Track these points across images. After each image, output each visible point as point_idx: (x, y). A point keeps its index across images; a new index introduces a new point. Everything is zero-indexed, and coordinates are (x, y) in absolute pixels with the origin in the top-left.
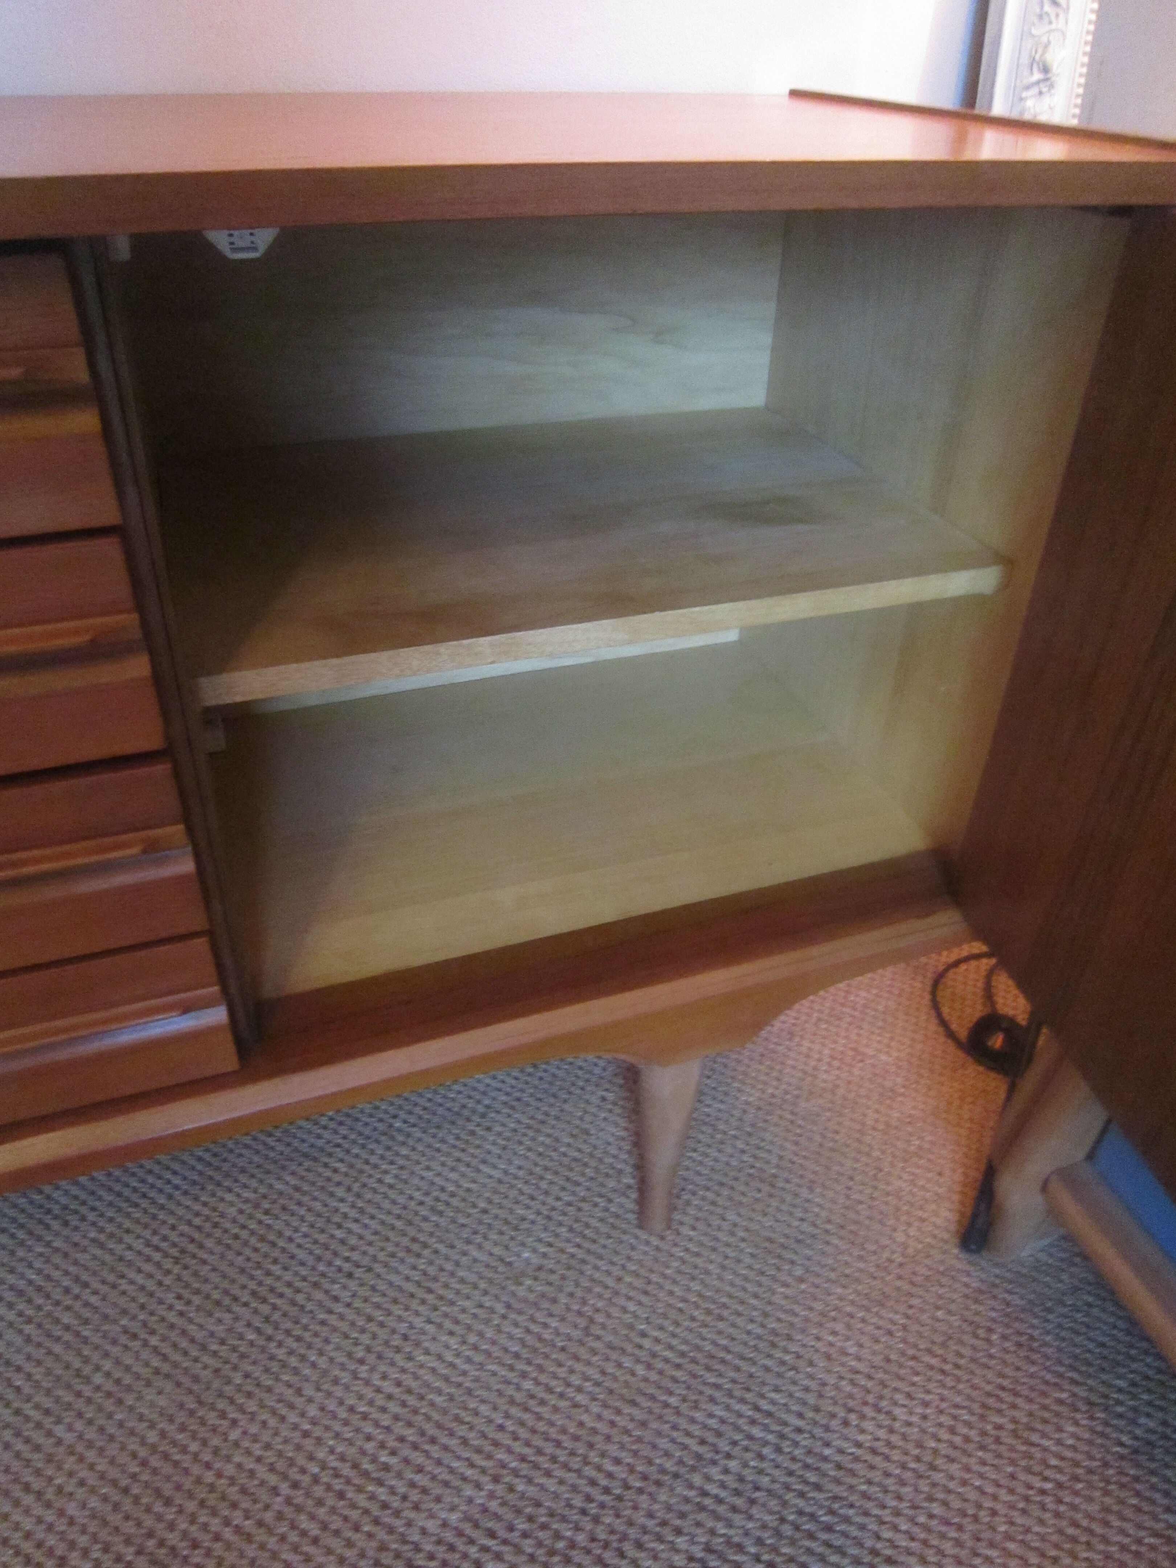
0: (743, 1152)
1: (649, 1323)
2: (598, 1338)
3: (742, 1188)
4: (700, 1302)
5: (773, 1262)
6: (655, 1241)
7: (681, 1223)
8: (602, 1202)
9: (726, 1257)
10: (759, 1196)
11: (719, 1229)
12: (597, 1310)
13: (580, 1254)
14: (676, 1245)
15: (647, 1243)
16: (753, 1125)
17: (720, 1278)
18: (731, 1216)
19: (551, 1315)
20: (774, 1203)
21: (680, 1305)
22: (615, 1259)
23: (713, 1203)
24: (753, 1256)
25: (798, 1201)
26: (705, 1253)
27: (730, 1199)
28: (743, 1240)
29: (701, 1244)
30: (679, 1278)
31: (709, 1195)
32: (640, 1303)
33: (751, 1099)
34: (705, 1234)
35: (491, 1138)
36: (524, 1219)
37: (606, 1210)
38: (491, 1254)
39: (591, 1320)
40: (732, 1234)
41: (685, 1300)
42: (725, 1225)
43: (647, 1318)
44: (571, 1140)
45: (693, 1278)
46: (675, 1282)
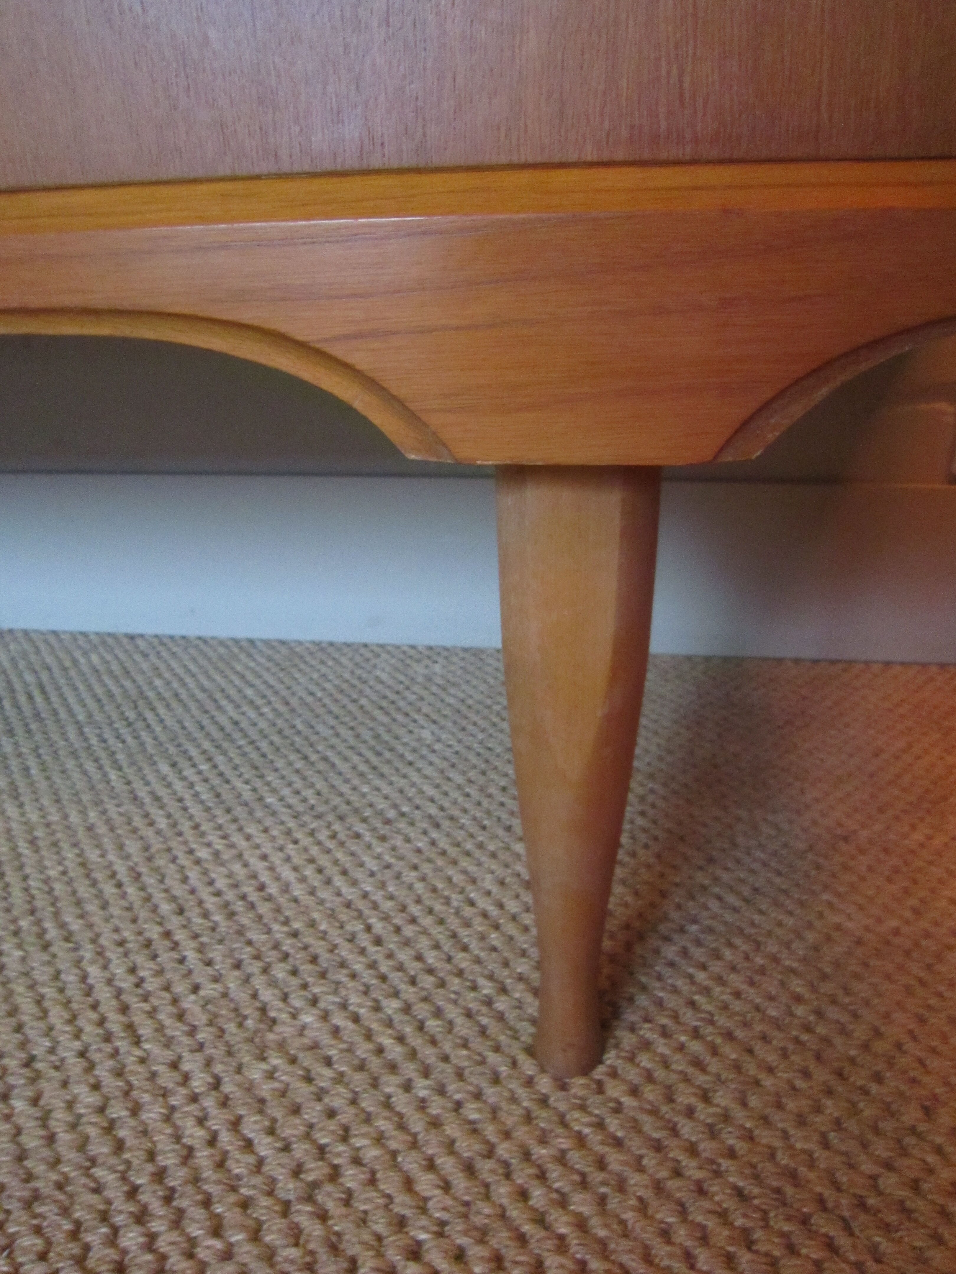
0: (798, 999)
1: (440, 1235)
2: (323, 1216)
3: (772, 1058)
4: (573, 1242)
5: (786, 1228)
6: (544, 1084)
7: (614, 1074)
8: (487, 988)
9: (677, 1173)
10: (800, 1083)
11: (690, 1112)
12: (357, 1161)
13: (395, 1051)
14: (583, 1108)
15: (529, 1082)
16: (837, 965)
17: (643, 1207)
18: (722, 1098)
19: (271, 1131)
20: (831, 1107)
21: (527, 1228)
22: (451, 1088)
23: (698, 1064)
24: (739, 1193)
25: (887, 1125)
26: (635, 1145)
27: (737, 1067)
28: (731, 1154)
29: (636, 1127)
30: (554, 1172)
31: (695, 1047)
32: (446, 1187)
33: (850, 925)
34: (654, 1112)
35: (379, 850)
36: (343, 965)
37: (489, 1002)
38: (255, 996)
39: (335, 1174)
40: (712, 1133)
41: (540, 1220)
42: (704, 1113)
43: (442, 1224)
44: (495, 889)
45: (584, 1184)
46: (542, 1176)
